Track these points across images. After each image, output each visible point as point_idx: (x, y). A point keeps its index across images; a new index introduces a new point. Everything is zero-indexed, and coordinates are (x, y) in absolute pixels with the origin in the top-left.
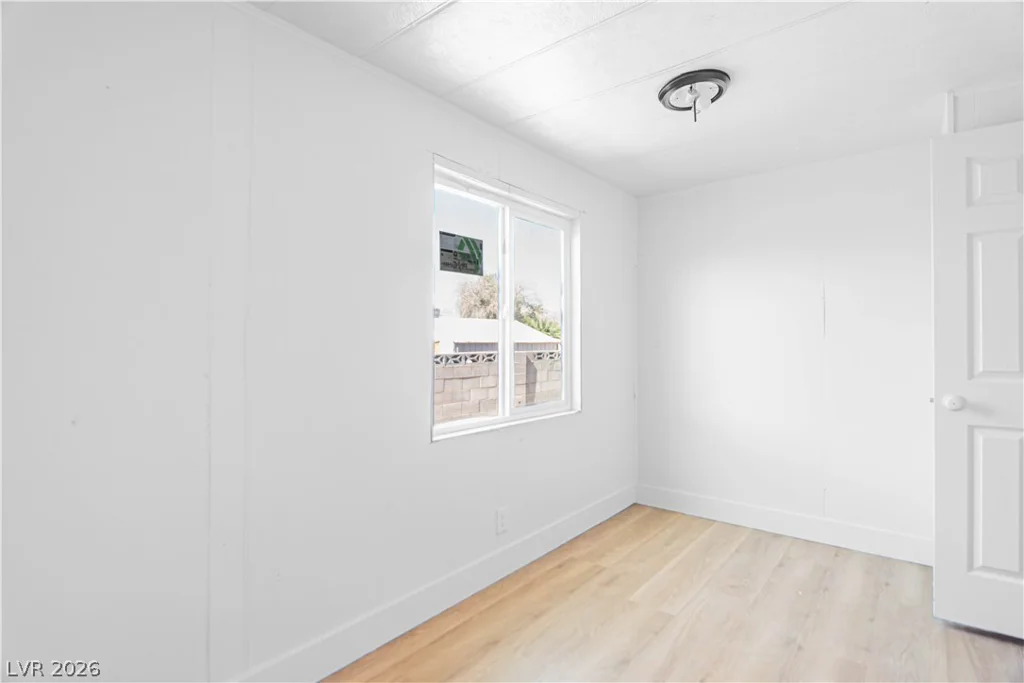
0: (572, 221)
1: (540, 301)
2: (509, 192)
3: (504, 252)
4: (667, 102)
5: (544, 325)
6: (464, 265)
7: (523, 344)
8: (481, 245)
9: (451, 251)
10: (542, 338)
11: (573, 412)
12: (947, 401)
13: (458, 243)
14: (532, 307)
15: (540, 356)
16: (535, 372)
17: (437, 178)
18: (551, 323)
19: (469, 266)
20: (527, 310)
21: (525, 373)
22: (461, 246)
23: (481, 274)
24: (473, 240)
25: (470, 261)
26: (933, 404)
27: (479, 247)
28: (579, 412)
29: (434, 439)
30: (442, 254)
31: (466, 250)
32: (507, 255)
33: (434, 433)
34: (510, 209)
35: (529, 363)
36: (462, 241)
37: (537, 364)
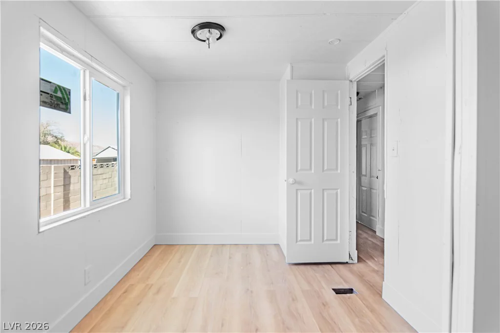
0: (124, 87)
1: (62, 134)
2: (91, 61)
3: (85, 99)
4: (195, 35)
5: (65, 148)
6: (58, 105)
7: (54, 160)
8: (70, 93)
9: (48, 94)
10: (69, 157)
11: (127, 200)
12: (291, 180)
13: (54, 89)
14: (56, 137)
15: (73, 167)
16: (70, 177)
17: (42, 39)
18: (70, 148)
19: (61, 106)
20: (52, 139)
21: (62, 179)
22: (55, 91)
23: (70, 113)
24: (64, 89)
25: (62, 103)
26: (286, 182)
27: (68, 93)
28: (130, 199)
29: (41, 230)
30: (41, 95)
31: (59, 94)
32: (87, 102)
33: (41, 225)
34: (90, 72)
35: (65, 172)
36: (56, 88)
37: (71, 172)
